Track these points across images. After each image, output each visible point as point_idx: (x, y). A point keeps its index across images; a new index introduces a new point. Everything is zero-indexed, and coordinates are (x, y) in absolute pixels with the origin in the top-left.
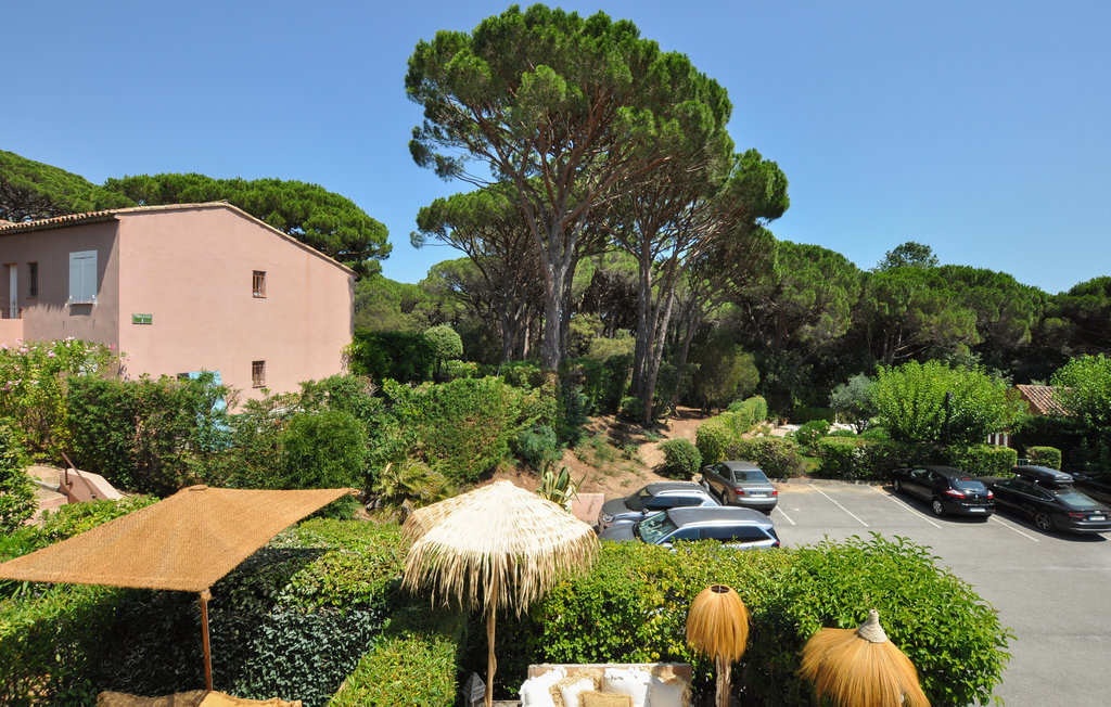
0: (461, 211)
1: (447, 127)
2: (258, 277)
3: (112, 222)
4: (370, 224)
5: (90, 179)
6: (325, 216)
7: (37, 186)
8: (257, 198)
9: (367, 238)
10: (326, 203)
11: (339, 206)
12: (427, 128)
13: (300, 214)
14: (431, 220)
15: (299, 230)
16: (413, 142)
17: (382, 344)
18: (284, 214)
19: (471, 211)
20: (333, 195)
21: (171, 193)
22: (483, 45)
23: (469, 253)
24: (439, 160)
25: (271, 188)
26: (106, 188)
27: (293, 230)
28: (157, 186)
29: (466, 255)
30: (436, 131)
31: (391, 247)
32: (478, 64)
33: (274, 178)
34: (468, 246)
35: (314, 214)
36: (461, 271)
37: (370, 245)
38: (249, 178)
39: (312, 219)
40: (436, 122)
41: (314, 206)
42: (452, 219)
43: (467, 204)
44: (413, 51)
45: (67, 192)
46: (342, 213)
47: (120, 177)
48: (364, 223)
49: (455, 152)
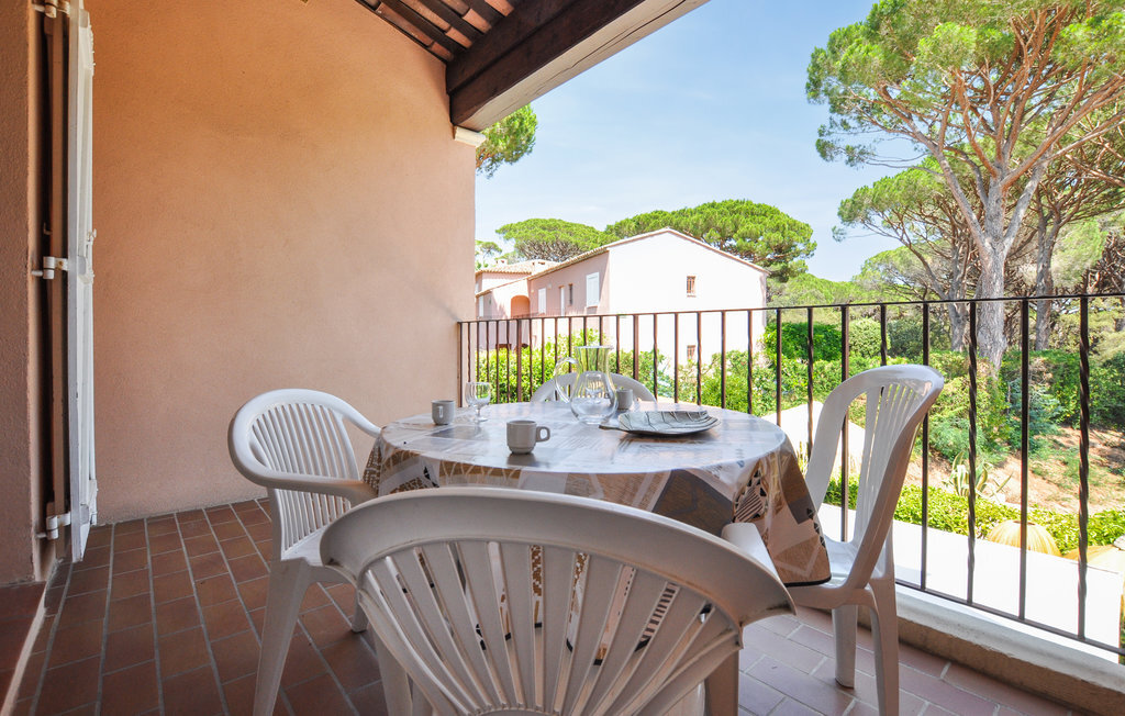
0: (886, 195)
1: (855, 115)
2: (691, 280)
3: (605, 252)
4: (793, 226)
5: (597, 229)
6: (751, 225)
7: (572, 239)
8: (698, 220)
9: (791, 241)
10: (752, 214)
11: (764, 215)
12: (833, 123)
13: (731, 228)
14: (853, 211)
15: (733, 242)
16: (819, 140)
17: (792, 333)
18: (719, 230)
19: (898, 193)
20: (759, 206)
21: (643, 226)
22: (877, 27)
23: (901, 239)
24: (849, 150)
25: (708, 210)
26: (606, 233)
27: (727, 243)
28: (633, 225)
29: (901, 244)
30: (844, 123)
31: (815, 245)
32: (868, 51)
33: (711, 202)
34: (900, 232)
35: (743, 226)
36: (897, 261)
37: (795, 246)
38: (692, 206)
39: (741, 230)
40: (842, 114)
41: (742, 218)
42: (877, 205)
43: (894, 186)
44: (809, 60)
45: (587, 239)
46: (767, 220)
47: (613, 223)
48: (787, 226)
49: (866, 137)
